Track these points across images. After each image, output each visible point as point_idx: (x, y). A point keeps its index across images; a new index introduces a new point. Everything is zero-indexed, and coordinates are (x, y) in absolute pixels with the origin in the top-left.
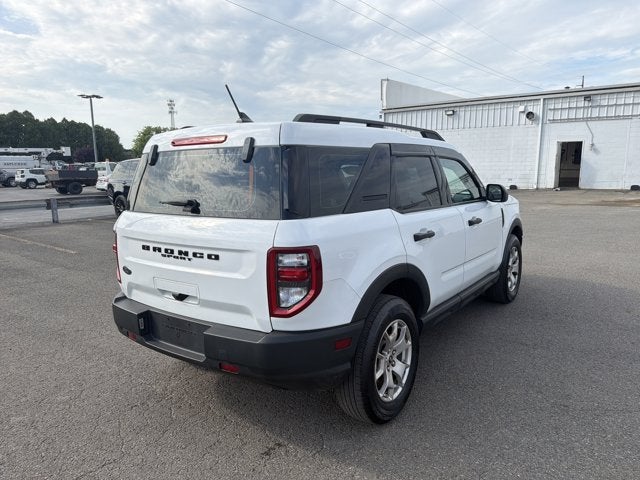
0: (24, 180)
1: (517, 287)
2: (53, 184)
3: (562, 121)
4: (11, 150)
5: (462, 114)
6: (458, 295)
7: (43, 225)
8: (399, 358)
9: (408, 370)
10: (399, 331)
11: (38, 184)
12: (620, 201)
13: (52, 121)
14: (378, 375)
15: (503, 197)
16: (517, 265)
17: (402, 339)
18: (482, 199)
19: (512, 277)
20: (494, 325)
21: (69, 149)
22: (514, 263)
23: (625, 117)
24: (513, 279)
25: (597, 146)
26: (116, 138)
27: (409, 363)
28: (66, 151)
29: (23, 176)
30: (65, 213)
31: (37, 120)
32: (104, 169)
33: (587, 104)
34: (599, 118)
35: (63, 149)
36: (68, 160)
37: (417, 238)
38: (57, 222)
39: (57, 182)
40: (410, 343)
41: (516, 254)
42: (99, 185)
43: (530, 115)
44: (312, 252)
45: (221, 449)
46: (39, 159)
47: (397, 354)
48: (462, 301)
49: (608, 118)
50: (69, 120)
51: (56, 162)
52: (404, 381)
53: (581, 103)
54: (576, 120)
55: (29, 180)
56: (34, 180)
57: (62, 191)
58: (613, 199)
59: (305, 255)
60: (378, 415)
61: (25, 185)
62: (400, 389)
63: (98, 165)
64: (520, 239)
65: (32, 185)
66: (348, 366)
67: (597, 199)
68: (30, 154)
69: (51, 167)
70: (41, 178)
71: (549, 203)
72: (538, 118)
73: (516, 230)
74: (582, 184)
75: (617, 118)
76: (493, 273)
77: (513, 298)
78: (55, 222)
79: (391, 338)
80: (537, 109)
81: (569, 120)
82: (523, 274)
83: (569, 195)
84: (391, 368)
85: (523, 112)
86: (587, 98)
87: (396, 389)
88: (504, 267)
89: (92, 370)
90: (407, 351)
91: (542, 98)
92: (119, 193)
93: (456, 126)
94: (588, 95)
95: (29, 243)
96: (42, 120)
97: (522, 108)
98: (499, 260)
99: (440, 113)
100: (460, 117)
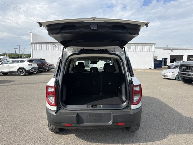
93: (56, 49)
99: (51, 45)
100: (57, 47)
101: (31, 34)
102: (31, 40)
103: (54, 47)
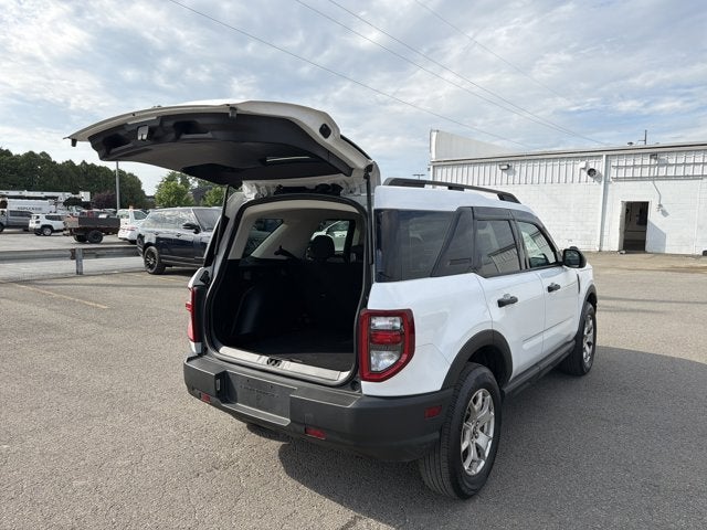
0: (39, 226)
1: (592, 359)
2: (73, 232)
3: (626, 179)
4: (26, 193)
5: (517, 169)
6: (536, 365)
7: (65, 276)
8: (482, 429)
9: (490, 443)
10: (483, 400)
11: (53, 231)
12: (692, 268)
13: (70, 163)
14: (463, 447)
15: (581, 263)
16: (591, 334)
17: (486, 411)
18: (557, 264)
19: (587, 348)
20: (570, 398)
21: (88, 193)
22: (589, 332)
23: (695, 177)
24: (588, 350)
25: (665, 207)
26: (139, 183)
27: (491, 435)
28: (85, 196)
29: (38, 222)
30: (89, 264)
31: (55, 163)
32: (128, 217)
33: (653, 161)
34: (666, 178)
35: (82, 194)
36: (86, 205)
37: (501, 304)
38: (81, 274)
39: (76, 229)
40: (492, 414)
41: (591, 322)
42: (121, 234)
43: (591, 172)
44: (406, 316)
45: (300, 520)
46: (56, 204)
47: (480, 426)
48: (541, 372)
49: (676, 178)
50: (89, 163)
51: (74, 208)
52: (487, 455)
53: (647, 161)
54: (642, 179)
55: (44, 227)
56: (50, 227)
57: (81, 240)
58: (683, 264)
59: (398, 318)
60: (462, 490)
61: (39, 232)
62: (483, 463)
63: (120, 212)
64: (595, 307)
65: (48, 232)
66: (437, 435)
67: (667, 264)
68: (46, 198)
69: (67, 213)
70: (57, 225)
71: (613, 267)
72: (600, 176)
73: (591, 298)
74: (648, 247)
75: (686, 177)
76: (569, 342)
77: (589, 370)
78: (79, 273)
79: (476, 407)
80: (599, 166)
81: (634, 179)
82: (597, 344)
83: (635, 259)
84: (475, 441)
85: (584, 169)
86: (653, 156)
87: (479, 463)
88: (579, 337)
89: (149, 434)
90: (489, 422)
91: (604, 154)
92: (149, 244)
93: (511, 181)
94: (655, 154)
95: (56, 295)
96: (59, 162)
97: (583, 164)
98: (575, 329)
99: (494, 167)
100: (514, 173)
101: (434, 134)
102: (434, 156)
103: (505, 175)
